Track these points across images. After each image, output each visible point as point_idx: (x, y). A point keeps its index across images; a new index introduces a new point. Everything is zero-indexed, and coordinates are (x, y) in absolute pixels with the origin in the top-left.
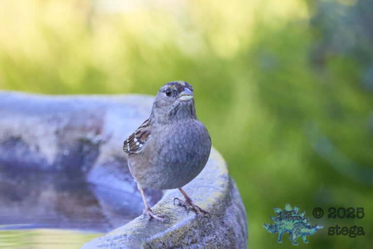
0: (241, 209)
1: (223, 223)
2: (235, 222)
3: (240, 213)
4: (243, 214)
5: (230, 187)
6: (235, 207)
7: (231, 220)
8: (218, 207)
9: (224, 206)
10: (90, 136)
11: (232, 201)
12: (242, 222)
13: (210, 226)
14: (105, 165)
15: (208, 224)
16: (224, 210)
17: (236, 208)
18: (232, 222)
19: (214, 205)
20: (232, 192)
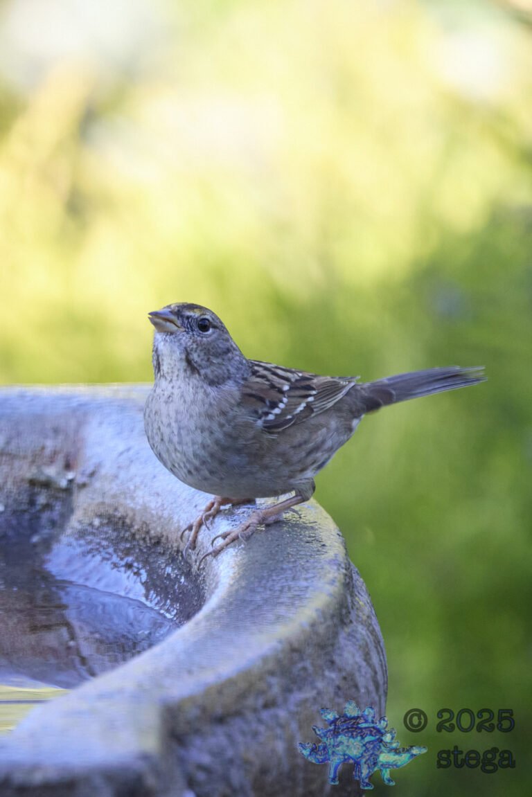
0: (373, 632)
1: (333, 662)
2: (359, 659)
3: (370, 640)
4: (377, 642)
5: (349, 585)
6: (360, 628)
7: (350, 656)
8: (321, 629)
9: (335, 626)
10: (51, 471)
11: (353, 616)
12: (375, 659)
13: (304, 669)
14: (82, 534)
15: (300, 665)
16: (336, 634)
17: (362, 630)
18: (351, 661)
19: (313, 625)
20: (352, 595)
